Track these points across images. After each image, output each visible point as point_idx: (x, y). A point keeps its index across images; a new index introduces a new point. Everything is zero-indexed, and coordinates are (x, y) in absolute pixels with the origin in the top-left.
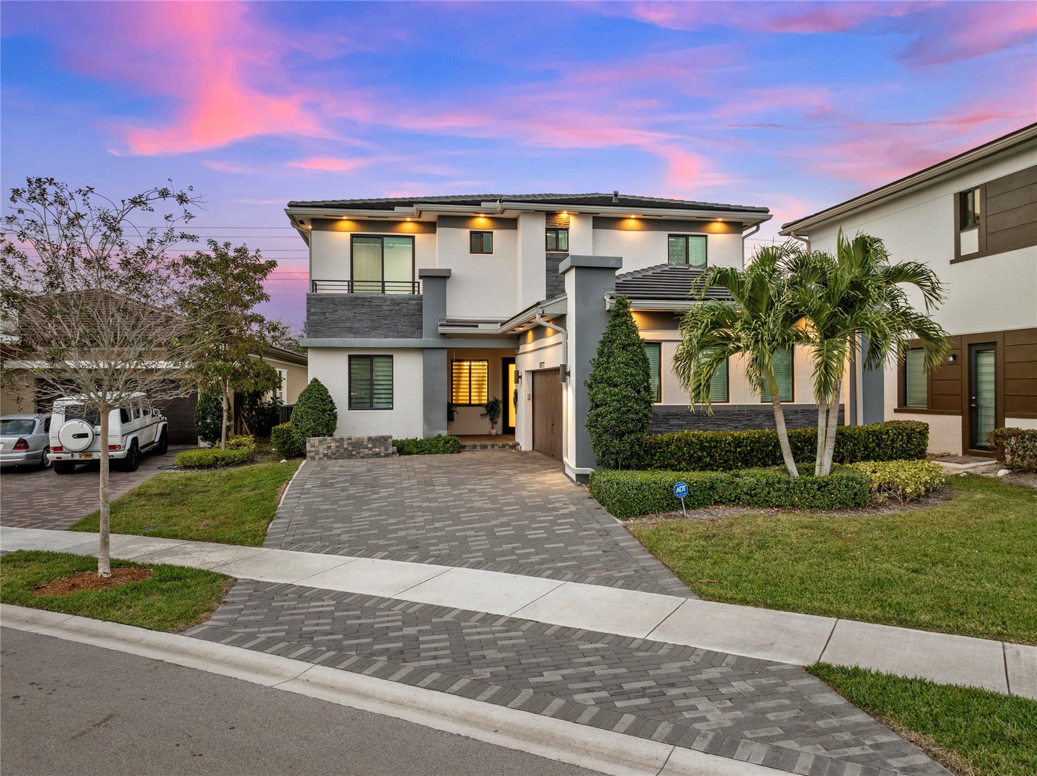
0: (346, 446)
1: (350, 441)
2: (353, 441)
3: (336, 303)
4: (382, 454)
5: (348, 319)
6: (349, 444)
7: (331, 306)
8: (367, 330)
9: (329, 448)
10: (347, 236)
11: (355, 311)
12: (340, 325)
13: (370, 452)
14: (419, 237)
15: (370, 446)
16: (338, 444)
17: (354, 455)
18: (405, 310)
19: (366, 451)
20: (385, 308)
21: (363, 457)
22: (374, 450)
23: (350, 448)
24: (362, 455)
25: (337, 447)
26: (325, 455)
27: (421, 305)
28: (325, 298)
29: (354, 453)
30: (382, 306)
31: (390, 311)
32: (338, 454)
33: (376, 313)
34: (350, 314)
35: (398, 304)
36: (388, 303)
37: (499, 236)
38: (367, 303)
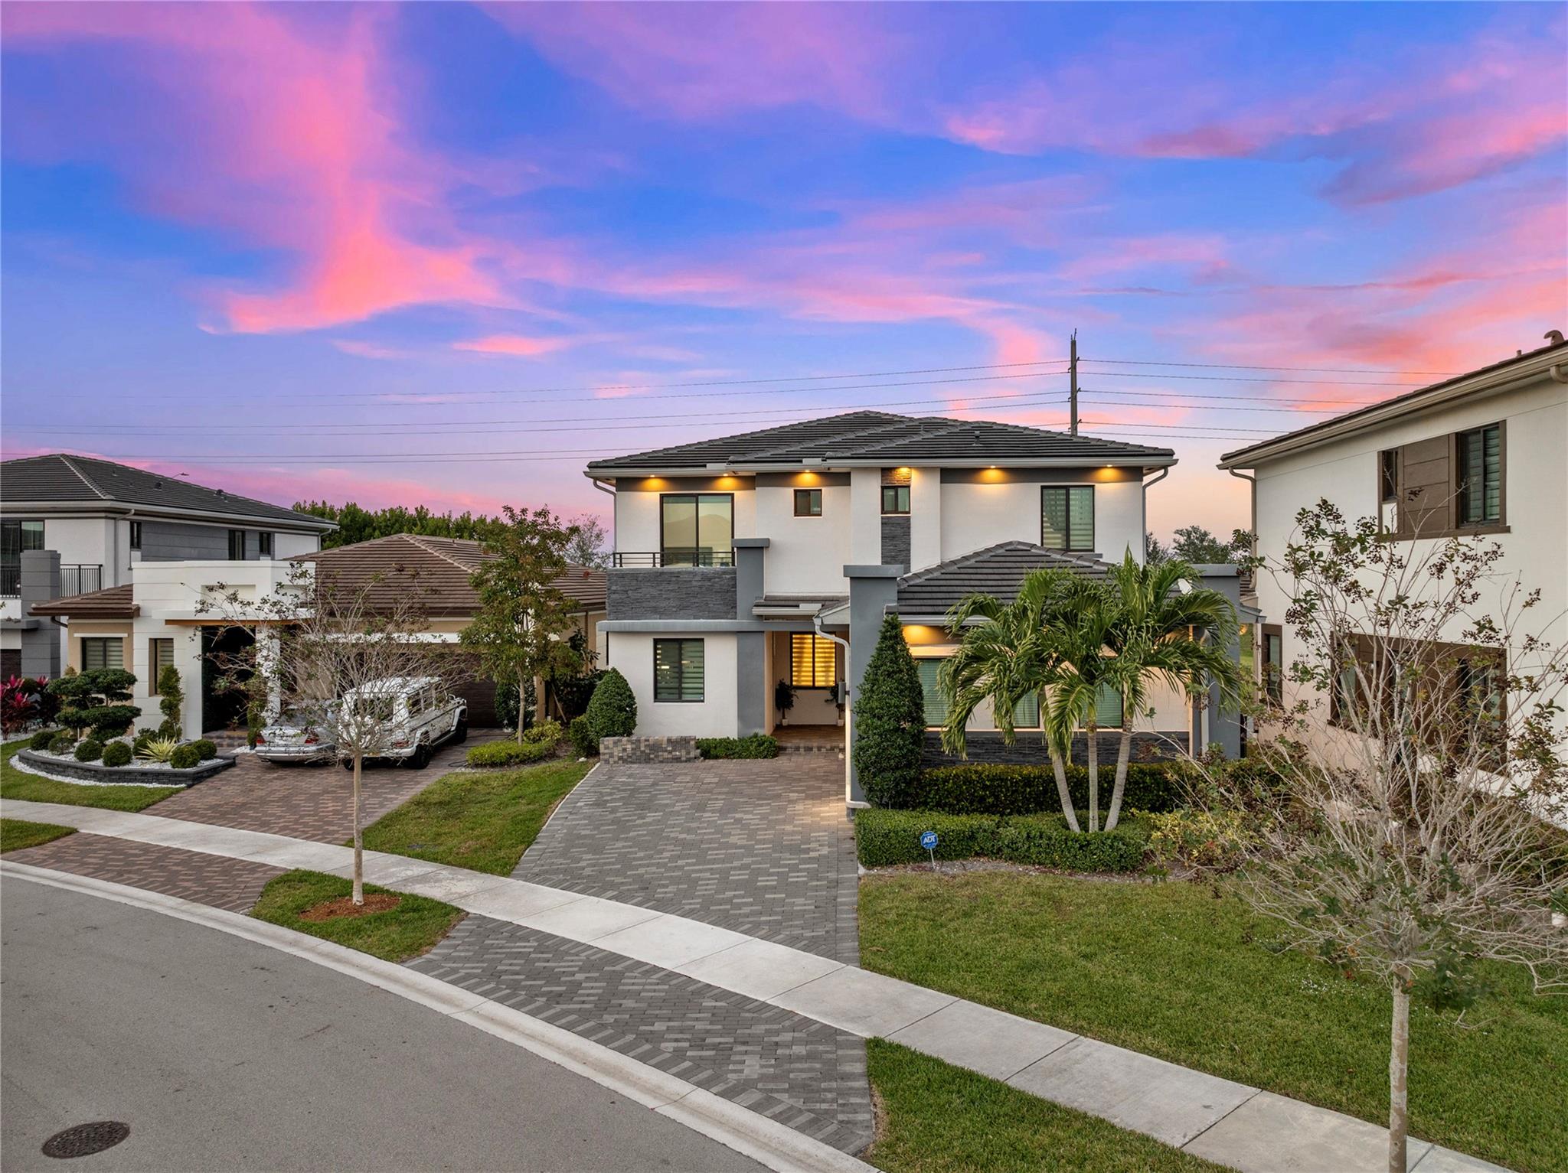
0: (642, 749)
1: (647, 743)
2: (651, 742)
3: (640, 579)
4: (683, 759)
5: (653, 597)
6: (646, 746)
7: (635, 582)
8: (674, 609)
9: (624, 750)
10: (656, 496)
11: (661, 588)
12: (644, 605)
13: (670, 756)
14: (739, 495)
15: (670, 748)
16: (634, 746)
17: (653, 759)
18: (717, 586)
19: (666, 755)
20: (694, 583)
21: (662, 762)
22: (674, 753)
23: (648, 751)
24: (661, 759)
25: (632, 749)
26: (620, 758)
27: (734, 579)
28: (626, 574)
29: (652, 756)
30: (690, 581)
31: (700, 587)
32: (634, 757)
33: (684, 590)
34: (655, 592)
35: (710, 580)
36: (698, 578)
37: (829, 494)
38: (674, 579)
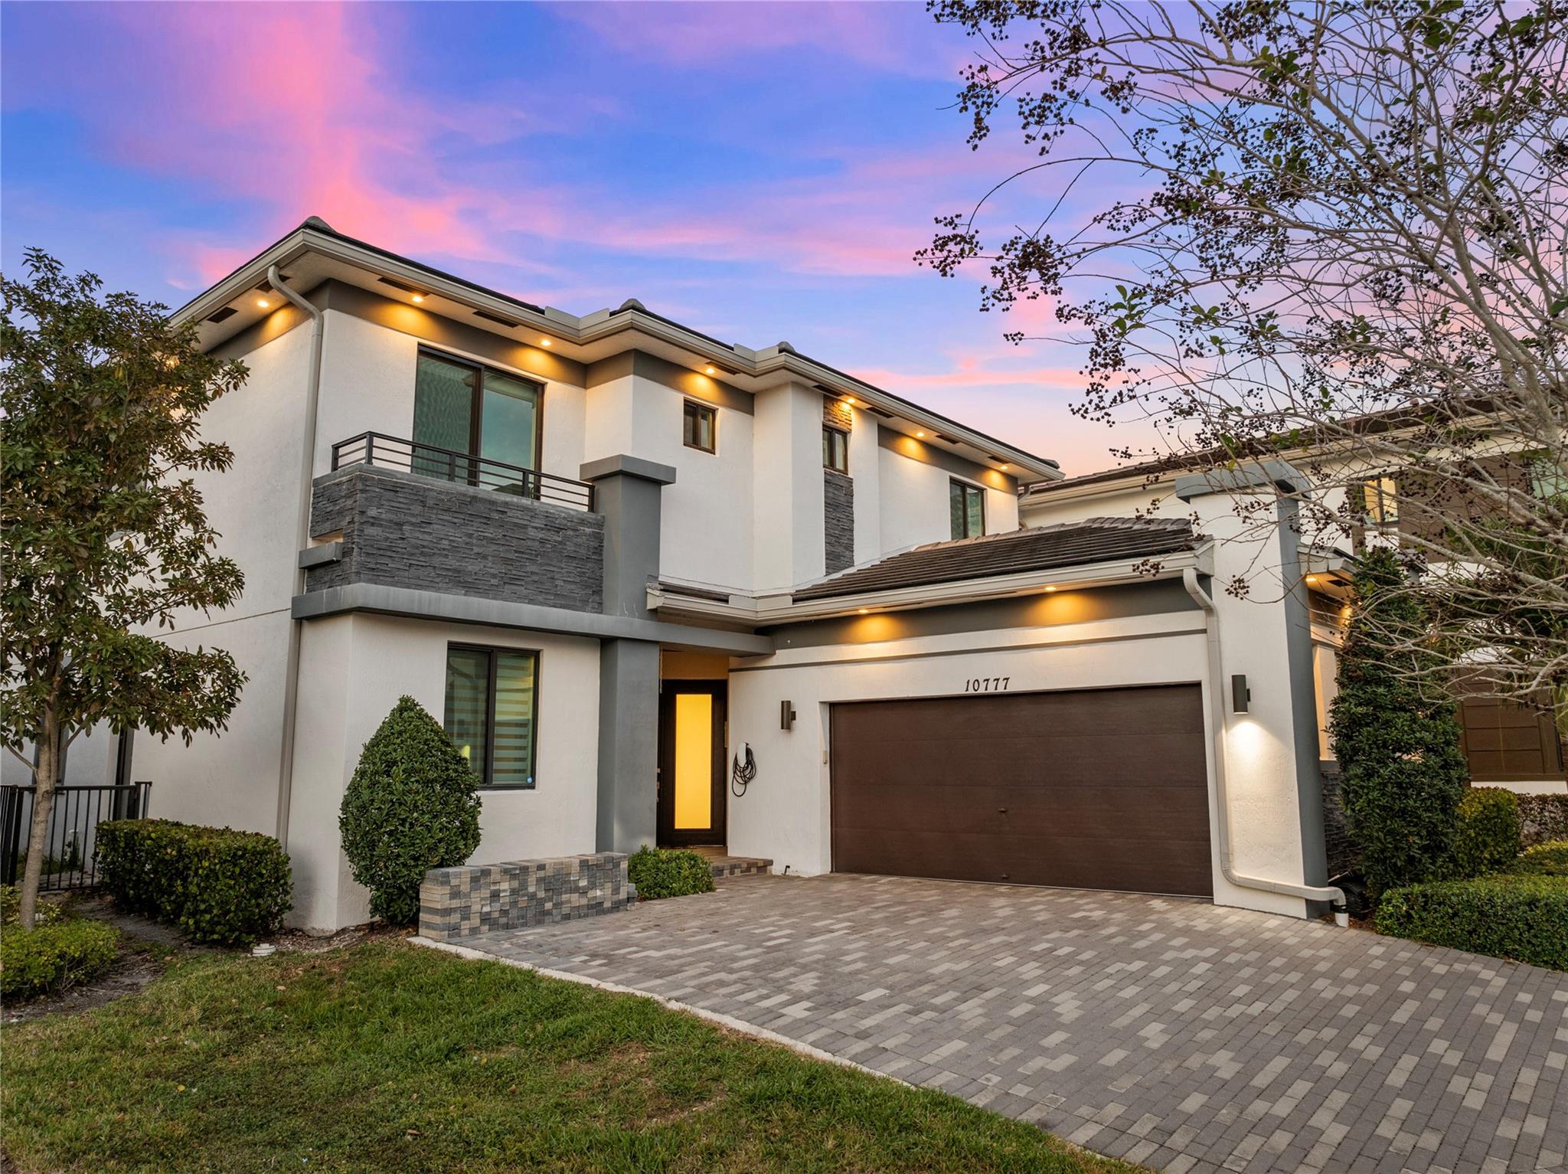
1: (541, 874)
2: (549, 872)
3: (430, 502)
4: (607, 905)
5: (455, 549)
6: (539, 880)
7: (417, 509)
8: (494, 581)
10: (410, 344)
11: (470, 530)
12: (437, 561)
13: (584, 901)
14: (557, 392)
15: (583, 883)
16: (515, 884)
17: (549, 913)
18: (570, 547)
19: (575, 899)
20: (532, 533)
21: (567, 917)
22: (591, 894)
23: (541, 894)
24: (565, 910)
25: (513, 892)
26: (485, 919)
27: (599, 538)
28: (403, 486)
29: (548, 905)
30: (525, 527)
31: (542, 542)
32: (514, 913)
33: (515, 542)
34: (458, 536)
35: (558, 530)
36: (539, 523)
37: (726, 419)
38: (496, 516)
